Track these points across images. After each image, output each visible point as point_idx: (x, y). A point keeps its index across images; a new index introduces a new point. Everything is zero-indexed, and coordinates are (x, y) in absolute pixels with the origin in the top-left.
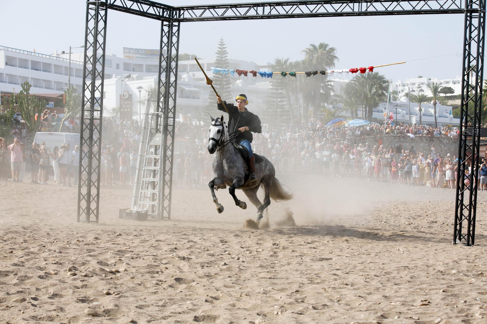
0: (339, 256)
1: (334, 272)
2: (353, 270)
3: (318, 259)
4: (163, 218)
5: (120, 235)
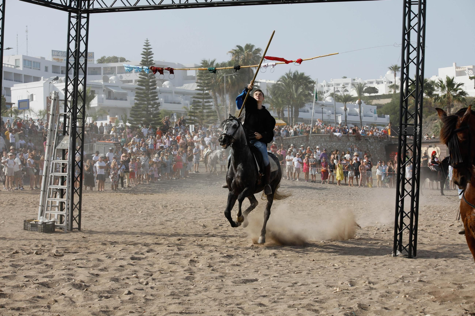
0: (266, 275)
1: (259, 300)
2: (282, 297)
3: (242, 281)
4: (72, 230)
5: (17, 252)
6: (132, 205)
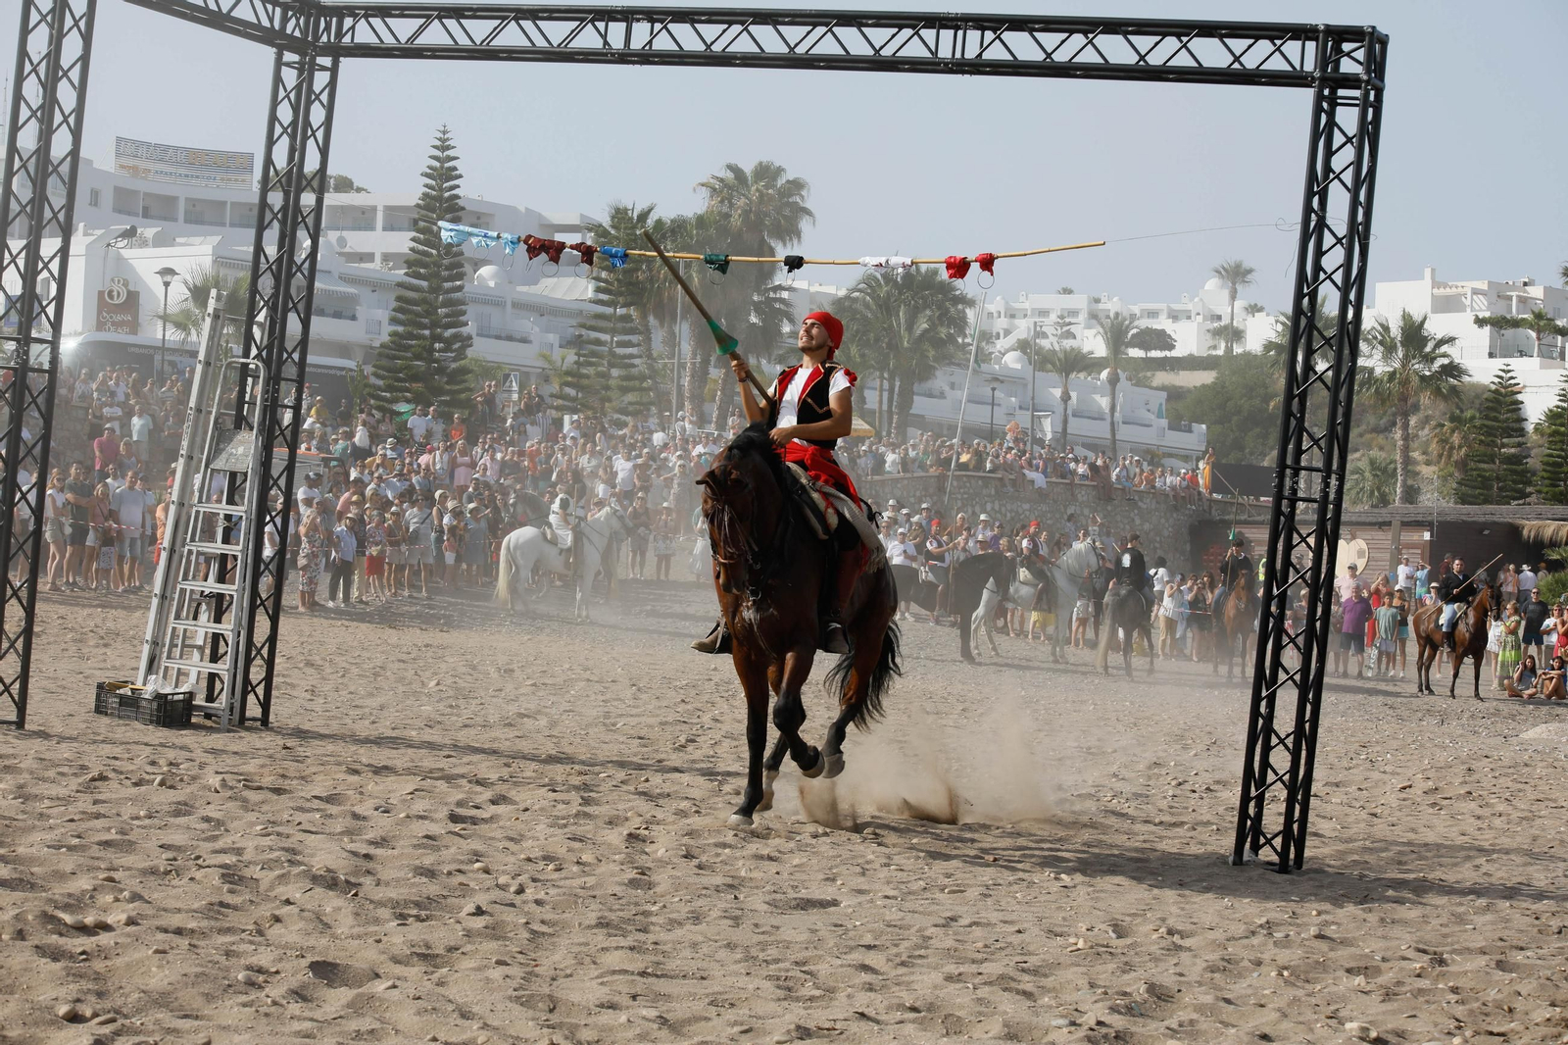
0: (860, 892)
1: (857, 957)
2: (922, 952)
3: (794, 903)
4: (241, 722)
5: (102, 778)
6: (403, 661)
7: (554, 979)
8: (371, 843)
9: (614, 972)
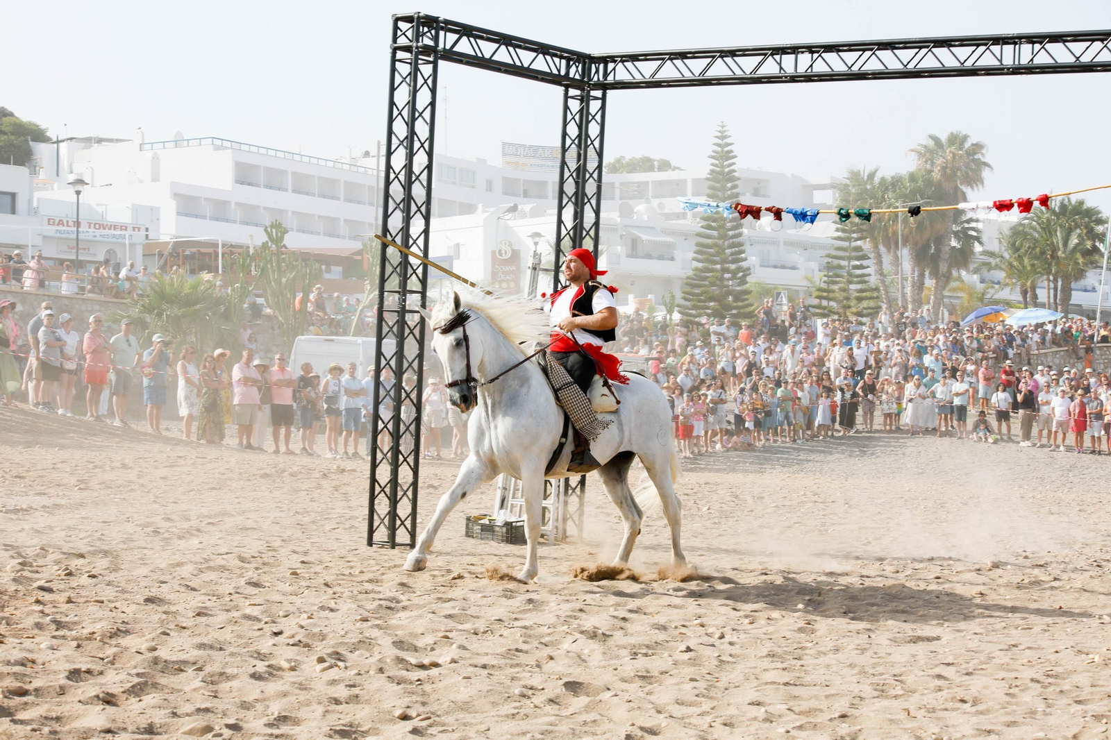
0: (959, 631)
1: (937, 671)
2: (983, 666)
3: (908, 639)
4: (563, 538)
5: (460, 577)
6: (687, 495)
7: (726, 689)
8: (631, 611)
9: (767, 683)
